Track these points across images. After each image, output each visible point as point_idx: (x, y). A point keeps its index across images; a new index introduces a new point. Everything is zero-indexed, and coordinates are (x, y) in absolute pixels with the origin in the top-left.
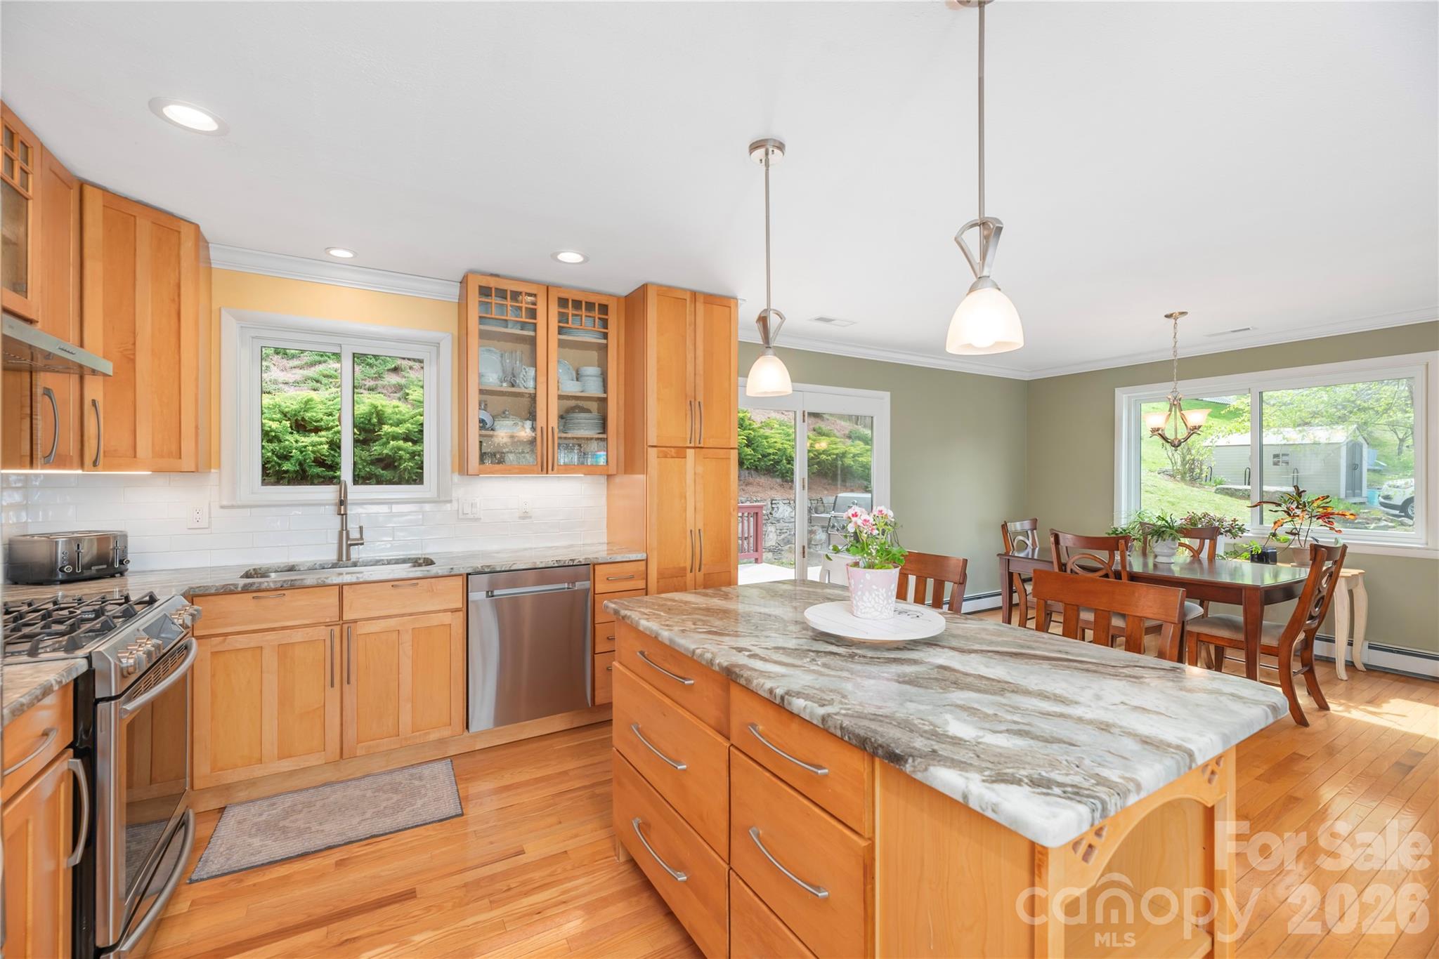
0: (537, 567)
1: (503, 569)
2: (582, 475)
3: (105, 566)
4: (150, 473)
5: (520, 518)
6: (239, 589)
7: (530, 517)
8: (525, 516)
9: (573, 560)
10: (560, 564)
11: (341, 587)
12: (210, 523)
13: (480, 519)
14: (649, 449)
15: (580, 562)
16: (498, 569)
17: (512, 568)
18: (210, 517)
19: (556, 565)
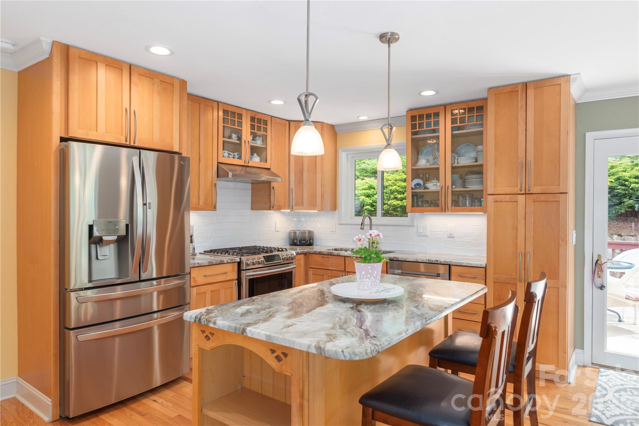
0: (418, 261)
1: (402, 260)
2: (483, 213)
3: (305, 242)
4: (317, 211)
5: (449, 237)
6: (318, 253)
7: (453, 237)
8: (451, 236)
9: (437, 261)
10: (430, 262)
11: (345, 257)
12: (336, 230)
13: (427, 236)
14: (489, 196)
15: (441, 262)
16: (400, 260)
17: (406, 260)
18: (336, 228)
19: (428, 262)
